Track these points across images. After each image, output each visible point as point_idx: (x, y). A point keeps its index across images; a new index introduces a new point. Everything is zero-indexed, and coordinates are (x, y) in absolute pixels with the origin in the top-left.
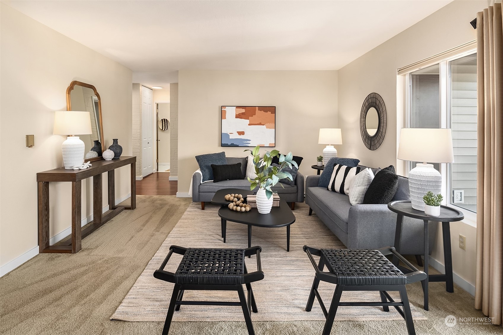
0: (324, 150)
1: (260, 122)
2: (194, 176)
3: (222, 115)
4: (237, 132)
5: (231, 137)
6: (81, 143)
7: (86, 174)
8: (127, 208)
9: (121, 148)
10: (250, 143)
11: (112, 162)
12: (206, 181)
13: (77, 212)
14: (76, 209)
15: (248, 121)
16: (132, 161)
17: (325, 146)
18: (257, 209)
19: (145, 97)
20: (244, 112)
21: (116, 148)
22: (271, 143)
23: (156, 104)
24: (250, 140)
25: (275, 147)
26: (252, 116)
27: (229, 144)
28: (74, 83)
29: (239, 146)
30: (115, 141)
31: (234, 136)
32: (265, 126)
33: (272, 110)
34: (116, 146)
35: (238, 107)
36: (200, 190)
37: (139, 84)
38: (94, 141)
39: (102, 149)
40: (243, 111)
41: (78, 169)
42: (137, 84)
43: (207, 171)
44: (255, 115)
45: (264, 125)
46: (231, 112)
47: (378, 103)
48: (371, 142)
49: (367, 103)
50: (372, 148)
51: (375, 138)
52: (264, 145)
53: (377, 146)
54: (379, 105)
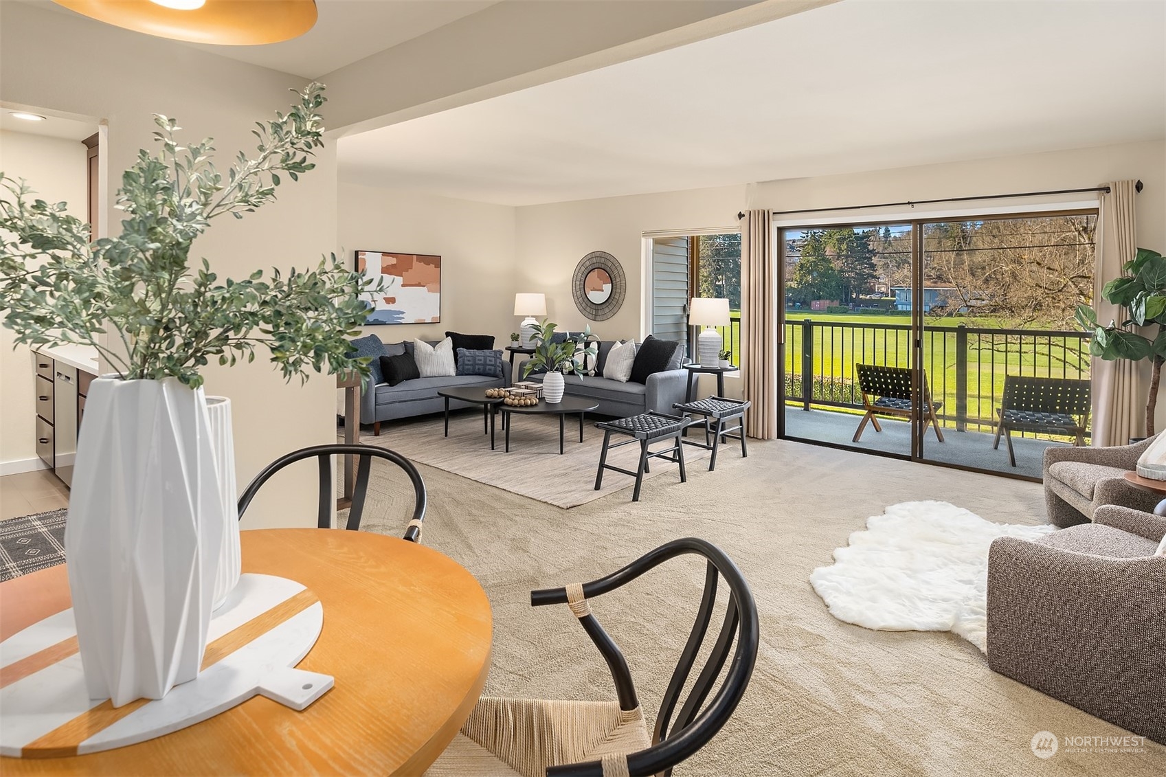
0: (522, 324)
1: (420, 281)
3: (359, 267)
4: (385, 299)
10: (403, 318)
15: (401, 278)
17: (523, 318)
20: (395, 263)
22: (434, 316)
24: (403, 313)
25: (440, 323)
26: (407, 271)
27: (371, 319)
29: (388, 323)
31: (380, 305)
32: (425, 288)
33: (435, 261)
35: (385, 254)
36: (378, 400)
40: (393, 261)
43: (371, 368)
44: (411, 270)
45: (424, 286)
46: (374, 262)
47: (610, 264)
48: (596, 311)
49: (588, 263)
50: (598, 318)
51: (604, 306)
52: (424, 320)
53: (609, 315)
54: (613, 268)
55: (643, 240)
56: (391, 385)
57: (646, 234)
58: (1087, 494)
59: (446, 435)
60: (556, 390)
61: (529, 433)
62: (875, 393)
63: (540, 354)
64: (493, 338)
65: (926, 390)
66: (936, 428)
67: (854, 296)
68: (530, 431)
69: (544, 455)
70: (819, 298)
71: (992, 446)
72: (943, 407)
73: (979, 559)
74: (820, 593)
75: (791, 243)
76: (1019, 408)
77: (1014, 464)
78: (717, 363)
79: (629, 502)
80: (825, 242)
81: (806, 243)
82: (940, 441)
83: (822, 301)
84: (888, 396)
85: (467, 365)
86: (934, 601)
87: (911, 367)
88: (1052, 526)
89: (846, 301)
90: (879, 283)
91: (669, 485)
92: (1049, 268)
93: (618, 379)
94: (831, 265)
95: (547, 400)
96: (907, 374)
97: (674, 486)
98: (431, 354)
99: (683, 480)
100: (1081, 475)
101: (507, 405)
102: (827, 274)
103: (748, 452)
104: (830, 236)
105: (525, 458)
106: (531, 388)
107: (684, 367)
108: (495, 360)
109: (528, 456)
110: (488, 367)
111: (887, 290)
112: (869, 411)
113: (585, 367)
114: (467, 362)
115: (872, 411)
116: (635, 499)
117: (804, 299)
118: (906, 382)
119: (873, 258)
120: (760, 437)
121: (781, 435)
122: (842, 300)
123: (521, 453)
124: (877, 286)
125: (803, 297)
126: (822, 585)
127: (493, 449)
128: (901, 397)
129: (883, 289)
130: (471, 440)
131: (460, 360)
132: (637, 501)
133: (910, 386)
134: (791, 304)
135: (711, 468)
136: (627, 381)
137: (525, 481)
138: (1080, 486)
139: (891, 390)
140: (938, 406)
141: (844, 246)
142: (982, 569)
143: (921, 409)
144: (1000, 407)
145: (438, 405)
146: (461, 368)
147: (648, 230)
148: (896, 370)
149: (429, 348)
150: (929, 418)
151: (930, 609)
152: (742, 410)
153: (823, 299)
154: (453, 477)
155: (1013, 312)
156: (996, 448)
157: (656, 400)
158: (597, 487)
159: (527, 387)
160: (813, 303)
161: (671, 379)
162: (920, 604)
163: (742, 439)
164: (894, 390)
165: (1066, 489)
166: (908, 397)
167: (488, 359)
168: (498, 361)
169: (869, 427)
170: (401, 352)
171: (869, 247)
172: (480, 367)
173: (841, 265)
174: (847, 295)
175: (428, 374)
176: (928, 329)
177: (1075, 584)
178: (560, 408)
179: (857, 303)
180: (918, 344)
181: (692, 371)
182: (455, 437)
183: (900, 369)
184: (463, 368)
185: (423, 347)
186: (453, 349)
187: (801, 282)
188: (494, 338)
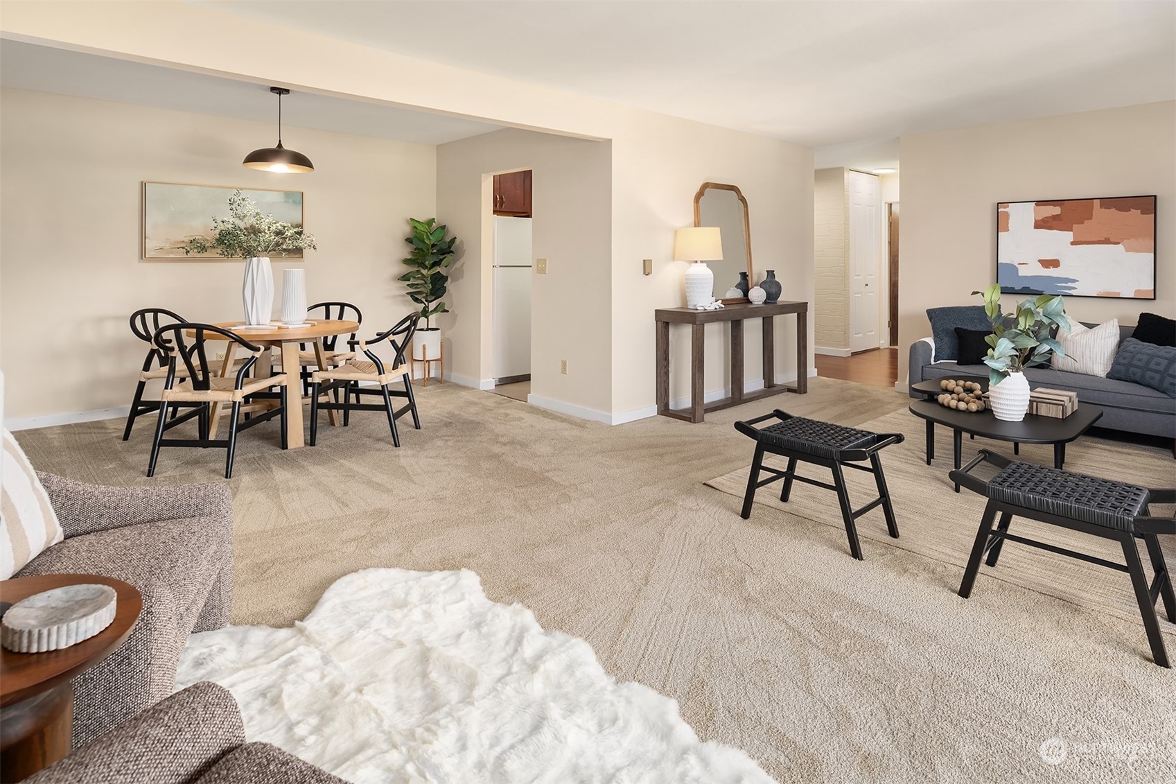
1: (1108, 237)
2: (912, 347)
3: (1000, 223)
4: (1040, 261)
5: (1023, 271)
6: (709, 272)
7: (713, 317)
8: (790, 390)
9: (779, 286)
10: (1076, 288)
11: (763, 305)
12: (942, 361)
13: (698, 367)
14: (697, 362)
15: (1071, 233)
16: (801, 310)
18: (992, 411)
19: (859, 193)
20: (1059, 213)
21: (772, 287)
22: (1143, 289)
23: (887, 205)
24: (1074, 281)
25: (1154, 299)
26: (1083, 223)
27: (1018, 287)
28: (706, 186)
29: (1044, 293)
30: (771, 274)
31: (1031, 270)
32: (1120, 246)
33: (1148, 203)
34: (770, 281)
35: (1039, 203)
36: (924, 375)
37: (843, 168)
38: (740, 273)
39: (750, 286)
40: (1056, 210)
41: (702, 308)
42: (839, 168)
43: (946, 339)
44: (1090, 221)
45: (1117, 243)
46: (1022, 217)
52: (1120, 293)
56: (958, 364)
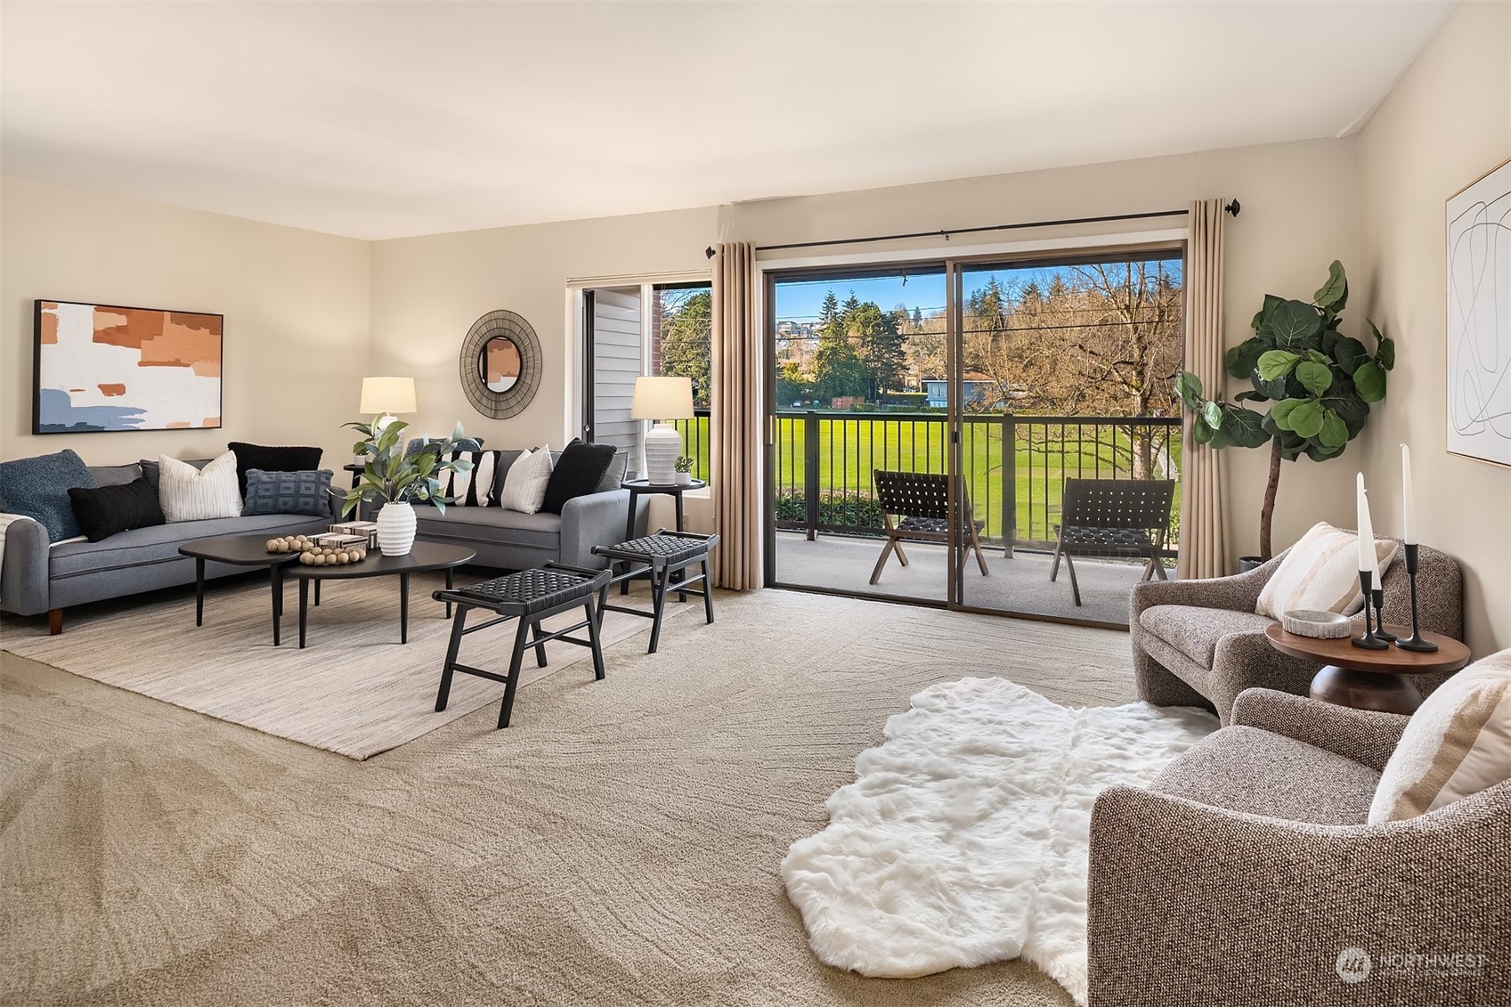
1: (178, 357)
3: (41, 330)
4: (100, 386)
5: (77, 401)
10: (142, 421)
12: (63, 542)
15: (138, 351)
20: (125, 324)
22: (210, 417)
24: (142, 411)
25: (220, 427)
26: (152, 339)
27: (69, 425)
29: (105, 429)
31: (88, 399)
32: (190, 369)
33: (214, 323)
35: (101, 307)
36: (56, 570)
40: (121, 320)
43: (49, 511)
44: (160, 337)
45: (188, 366)
47: (517, 330)
48: (497, 405)
49: (484, 330)
50: (500, 415)
51: (509, 396)
52: (189, 423)
53: (516, 409)
54: (523, 336)
55: (568, 292)
56: (88, 541)
57: (571, 283)
58: (1203, 660)
59: (199, 623)
60: (399, 533)
61: (360, 609)
62: (899, 512)
63: (373, 473)
64: (319, 451)
65: (966, 503)
66: (979, 558)
67: (881, 392)
68: (362, 605)
69: (367, 649)
70: (841, 395)
71: (1049, 578)
72: (986, 526)
73: (1053, 782)
74: (795, 900)
75: (808, 326)
76: (1083, 524)
77: (1078, 603)
78: (672, 479)
79: (489, 732)
80: (848, 325)
81: (825, 326)
82: (984, 574)
83: (844, 398)
84: (916, 514)
85: (263, 497)
86: (989, 888)
87: (946, 473)
88: (1143, 705)
89: (872, 395)
90: (910, 375)
91: (573, 687)
92: (1091, 352)
93: (522, 509)
94: (855, 353)
95: (385, 552)
96: (941, 482)
97: (583, 690)
98: (190, 482)
99: (600, 675)
100: (1190, 628)
101: (305, 565)
102: (851, 363)
103: (716, 615)
104: (854, 317)
105: (330, 658)
106: (361, 533)
107: (623, 486)
108: (317, 488)
109: (339, 652)
110: (302, 500)
111: (918, 384)
112: (892, 537)
113: (450, 492)
114: (263, 493)
115: (896, 537)
116: (504, 722)
117: (824, 396)
118: (940, 494)
119: (903, 345)
120: (739, 587)
121: (770, 583)
122: (867, 396)
123: (329, 648)
124: (907, 378)
125: (822, 393)
126: (800, 881)
127: (277, 643)
128: (933, 516)
129: (914, 383)
130: (243, 629)
131: (251, 490)
132: (507, 726)
133: (946, 499)
134: (808, 402)
135: (652, 649)
136: (536, 512)
137: (305, 706)
138: (1189, 646)
139: (921, 506)
140: (980, 526)
141: (869, 331)
142: (1058, 803)
143: (959, 531)
144: (1059, 522)
145: (186, 571)
146: (250, 503)
147: (576, 276)
148: (926, 478)
149: (190, 470)
150: (970, 543)
151: (985, 908)
152: (705, 549)
153: (846, 395)
154: (161, 709)
155: (1055, 404)
156: (1054, 580)
157: (578, 540)
158: (441, 706)
159: (353, 531)
160: (834, 400)
161: (603, 505)
162: (969, 901)
163: (705, 595)
164: (924, 505)
165: (1167, 649)
166: (943, 515)
167: (303, 485)
168: (322, 488)
169: (893, 559)
170: (130, 478)
171: (898, 332)
172: (287, 499)
173: (866, 353)
174: (873, 390)
175: (184, 516)
176: (969, 419)
177: (1253, 887)
178: (408, 564)
179: (886, 399)
180: (955, 438)
181: (635, 491)
182: (214, 626)
183: (932, 475)
184: (255, 503)
185: (175, 470)
186: (238, 471)
187: (819, 376)
188: (322, 451)
